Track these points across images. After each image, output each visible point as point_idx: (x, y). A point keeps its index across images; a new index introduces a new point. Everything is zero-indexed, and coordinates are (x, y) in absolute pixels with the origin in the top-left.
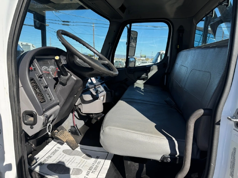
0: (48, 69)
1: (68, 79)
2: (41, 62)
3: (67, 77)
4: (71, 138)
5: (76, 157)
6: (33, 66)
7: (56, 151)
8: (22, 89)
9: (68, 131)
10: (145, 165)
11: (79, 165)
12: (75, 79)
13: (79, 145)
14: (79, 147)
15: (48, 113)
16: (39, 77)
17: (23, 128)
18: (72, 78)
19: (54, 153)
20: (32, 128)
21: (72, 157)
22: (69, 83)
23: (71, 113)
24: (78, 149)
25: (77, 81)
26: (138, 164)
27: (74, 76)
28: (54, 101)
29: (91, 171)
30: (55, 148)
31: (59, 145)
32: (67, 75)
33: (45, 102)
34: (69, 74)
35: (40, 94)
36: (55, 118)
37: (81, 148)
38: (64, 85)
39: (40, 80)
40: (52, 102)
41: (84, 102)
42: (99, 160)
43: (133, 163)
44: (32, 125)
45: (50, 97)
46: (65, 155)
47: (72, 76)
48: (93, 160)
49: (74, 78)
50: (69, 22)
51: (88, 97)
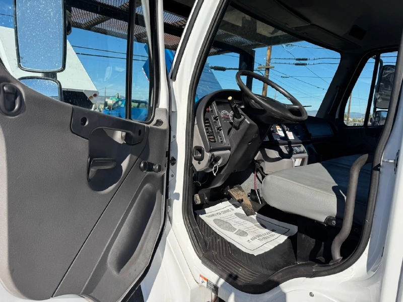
0: (228, 114)
1: (241, 123)
2: (222, 106)
3: (240, 120)
4: (247, 201)
5: (247, 222)
6: (211, 108)
7: (228, 211)
8: (196, 127)
9: (247, 195)
10: (323, 243)
11: (247, 229)
12: (249, 123)
13: (256, 213)
14: (255, 215)
15: (216, 153)
16: (215, 119)
17: (193, 163)
18: (246, 122)
19: (225, 212)
20: (199, 163)
21: (243, 221)
22: (242, 127)
23: (253, 173)
24: (254, 217)
25: (250, 125)
26: (314, 240)
27: (248, 119)
28: (225, 144)
29: (258, 238)
30: (228, 208)
31: (233, 207)
32: (240, 117)
33: (215, 142)
34: (243, 117)
35: (210, 134)
36: (225, 165)
37: (257, 217)
38: (237, 128)
39: (215, 122)
40: (223, 144)
41: (267, 158)
42: (274, 233)
43: (309, 238)
44: (200, 160)
45: (221, 139)
46: (236, 216)
47: (246, 120)
48: (266, 231)
49: (248, 121)
50: (306, 60)
51: (273, 154)
